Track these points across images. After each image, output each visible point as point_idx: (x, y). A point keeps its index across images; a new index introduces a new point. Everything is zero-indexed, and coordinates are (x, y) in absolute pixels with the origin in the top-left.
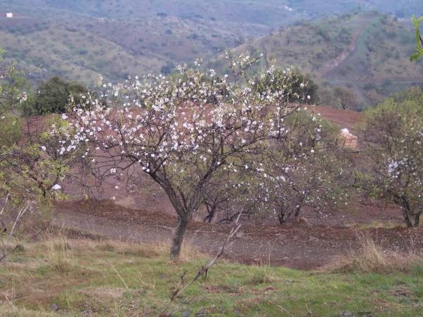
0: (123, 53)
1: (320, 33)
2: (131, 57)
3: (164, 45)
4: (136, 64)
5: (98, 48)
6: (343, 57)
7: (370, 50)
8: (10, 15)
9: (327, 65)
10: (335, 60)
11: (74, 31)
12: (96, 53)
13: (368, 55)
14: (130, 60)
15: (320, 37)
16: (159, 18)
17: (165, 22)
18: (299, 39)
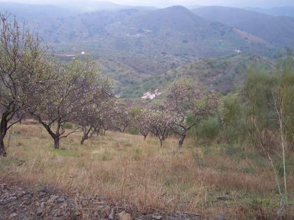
0: (134, 71)
1: (209, 64)
2: (137, 73)
3: (158, 68)
4: (139, 77)
5: (121, 69)
6: (220, 75)
7: (237, 73)
8: (83, 53)
9: (209, 79)
10: (214, 77)
11: (111, 60)
12: (120, 71)
13: (234, 75)
14: (136, 75)
15: (209, 66)
16: (162, 55)
17: (164, 57)
18: (198, 66)
